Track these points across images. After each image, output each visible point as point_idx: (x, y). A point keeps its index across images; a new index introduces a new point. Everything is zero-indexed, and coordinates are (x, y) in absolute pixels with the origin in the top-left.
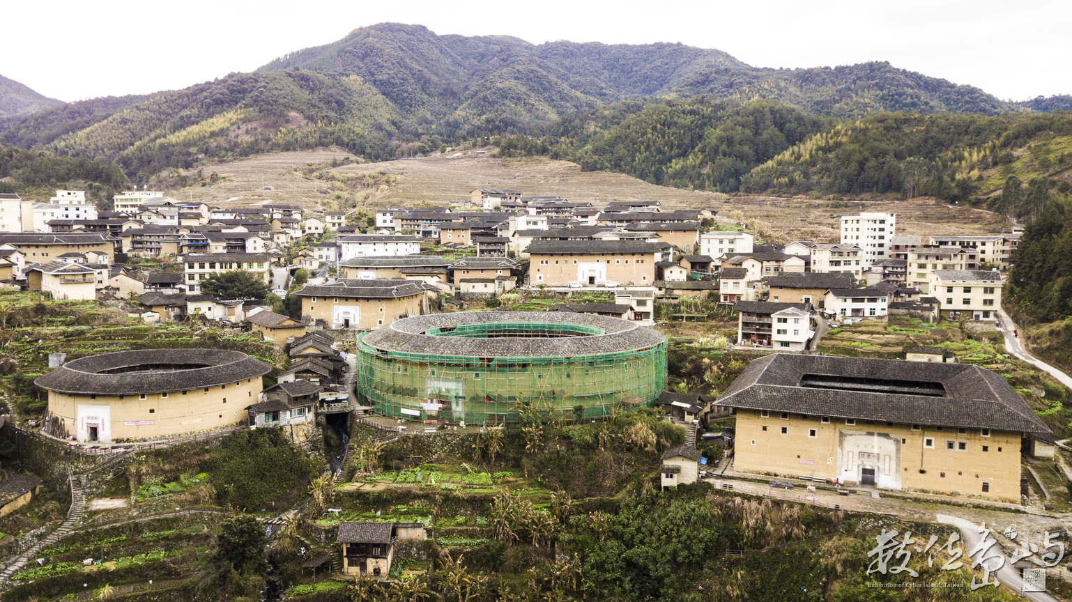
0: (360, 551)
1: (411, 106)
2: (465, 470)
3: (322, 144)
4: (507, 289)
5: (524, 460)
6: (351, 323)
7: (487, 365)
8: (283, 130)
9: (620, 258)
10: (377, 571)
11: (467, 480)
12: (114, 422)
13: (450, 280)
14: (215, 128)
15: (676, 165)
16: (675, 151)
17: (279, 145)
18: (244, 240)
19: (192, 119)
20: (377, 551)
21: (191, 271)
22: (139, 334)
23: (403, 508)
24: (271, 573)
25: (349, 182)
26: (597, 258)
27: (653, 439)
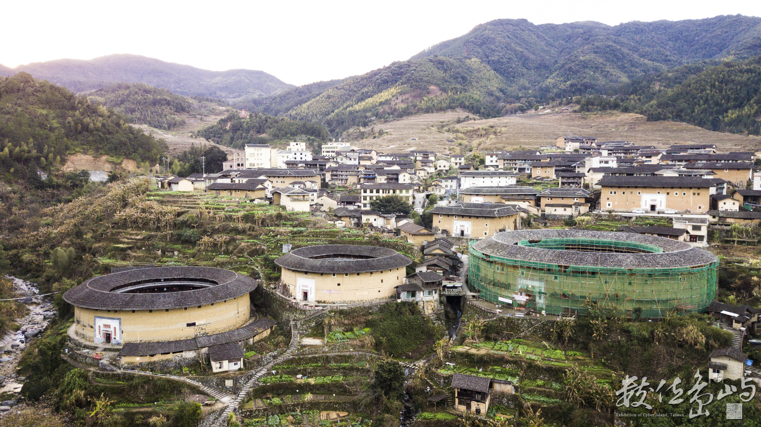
0: (467, 396)
1: (514, 77)
2: (545, 346)
3: (451, 108)
4: (582, 212)
5: (591, 345)
6: (465, 233)
7: (564, 271)
8: (425, 99)
9: (678, 191)
10: (478, 411)
11: (546, 354)
12: (317, 290)
13: (538, 205)
14: (383, 100)
15: (732, 115)
16: (731, 104)
17: (422, 109)
18: (397, 175)
19: (369, 94)
20: (479, 397)
21: (365, 194)
22: (333, 234)
23: (498, 369)
24: (407, 401)
25: (468, 134)
26: (658, 190)
27: (703, 339)
